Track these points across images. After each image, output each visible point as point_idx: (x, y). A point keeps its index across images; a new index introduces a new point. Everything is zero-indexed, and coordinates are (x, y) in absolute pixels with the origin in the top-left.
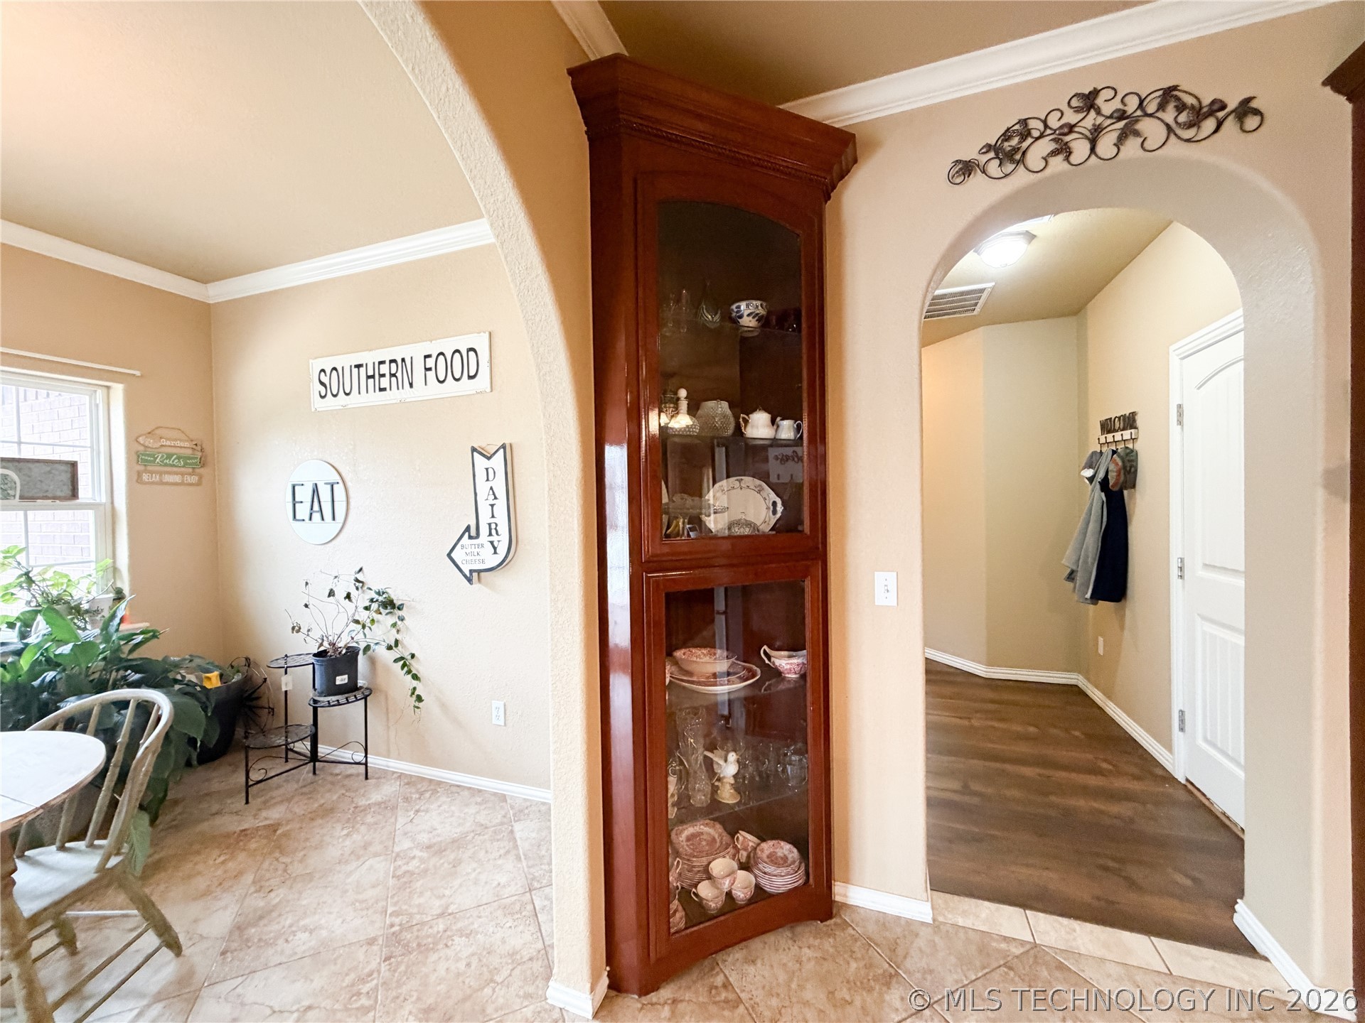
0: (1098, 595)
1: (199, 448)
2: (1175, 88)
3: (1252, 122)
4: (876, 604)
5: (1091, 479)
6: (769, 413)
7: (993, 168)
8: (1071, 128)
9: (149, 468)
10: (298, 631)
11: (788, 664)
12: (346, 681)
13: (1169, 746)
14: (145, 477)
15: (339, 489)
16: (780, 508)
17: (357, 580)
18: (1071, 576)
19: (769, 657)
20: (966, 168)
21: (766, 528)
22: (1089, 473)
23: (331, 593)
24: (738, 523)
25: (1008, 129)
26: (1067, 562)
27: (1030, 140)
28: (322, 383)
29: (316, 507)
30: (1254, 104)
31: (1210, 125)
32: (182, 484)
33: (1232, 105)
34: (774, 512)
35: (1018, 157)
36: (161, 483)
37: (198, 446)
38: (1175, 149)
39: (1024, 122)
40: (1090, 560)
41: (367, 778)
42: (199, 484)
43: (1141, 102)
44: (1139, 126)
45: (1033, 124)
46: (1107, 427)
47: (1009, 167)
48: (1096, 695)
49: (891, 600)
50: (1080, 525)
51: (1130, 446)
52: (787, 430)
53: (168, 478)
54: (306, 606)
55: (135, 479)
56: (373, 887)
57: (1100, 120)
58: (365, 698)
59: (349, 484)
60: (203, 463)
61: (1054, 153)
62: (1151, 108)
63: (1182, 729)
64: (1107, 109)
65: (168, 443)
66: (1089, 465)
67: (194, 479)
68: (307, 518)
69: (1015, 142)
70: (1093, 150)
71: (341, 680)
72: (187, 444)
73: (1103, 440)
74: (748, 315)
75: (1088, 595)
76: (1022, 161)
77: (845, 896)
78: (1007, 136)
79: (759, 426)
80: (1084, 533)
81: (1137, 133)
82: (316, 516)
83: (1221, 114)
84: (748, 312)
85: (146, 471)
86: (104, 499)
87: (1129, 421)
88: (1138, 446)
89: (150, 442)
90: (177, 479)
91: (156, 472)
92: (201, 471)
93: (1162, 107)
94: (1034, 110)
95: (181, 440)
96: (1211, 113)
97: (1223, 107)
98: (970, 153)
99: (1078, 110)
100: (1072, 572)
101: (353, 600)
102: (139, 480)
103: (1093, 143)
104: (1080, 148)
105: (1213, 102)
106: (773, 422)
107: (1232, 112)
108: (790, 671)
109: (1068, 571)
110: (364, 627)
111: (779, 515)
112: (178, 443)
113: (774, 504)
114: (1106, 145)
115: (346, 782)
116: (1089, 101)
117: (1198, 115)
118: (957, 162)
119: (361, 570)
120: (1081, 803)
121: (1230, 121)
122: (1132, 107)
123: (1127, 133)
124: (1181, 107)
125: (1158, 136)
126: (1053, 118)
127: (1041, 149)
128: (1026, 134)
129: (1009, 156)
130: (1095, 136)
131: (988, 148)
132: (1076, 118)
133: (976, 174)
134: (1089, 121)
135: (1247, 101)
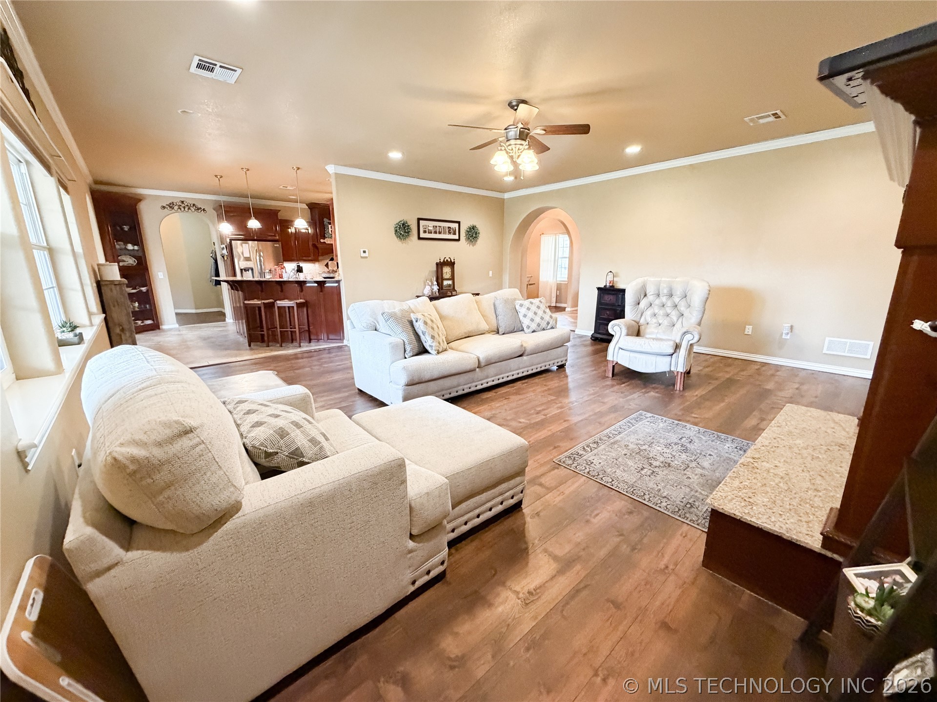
2: (195, 204)
3: (205, 212)
4: (160, 278)
7: (169, 208)
8: (180, 205)
11: (144, 289)
16: (136, 261)
18: (210, 282)
20: (164, 207)
21: (134, 265)
22: (211, 255)
24: (129, 264)
31: (200, 211)
33: (202, 209)
38: (195, 213)
45: (174, 203)
47: (171, 209)
49: (162, 277)
50: (210, 268)
52: (136, 248)
57: (185, 206)
61: (178, 209)
64: (186, 204)
66: (212, 253)
69: (172, 205)
76: (173, 208)
77: (162, 326)
78: (170, 204)
79: (130, 247)
80: (211, 272)
84: (126, 228)
93: (193, 206)
94: (175, 201)
98: (165, 205)
103: (184, 209)
104: (183, 209)
105: (200, 208)
106: (133, 246)
109: (210, 280)
111: (139, 263)
114: (186, 209)
116: (183, 202)
117: (198, 209)
118: (162, 206)
121: (202, 211)
122: (189, 205)
123: (189, 209)
124: (196, 207)
125: (194, 210)
126: (177, 203)
127: (176, 208)
128: (173, 205)
129: (170, 207)
130: (184, 208)
131: (167, 205)
132: (181, 204)
133: (166, 209)
134: (183, 205)
135: (204, 209)
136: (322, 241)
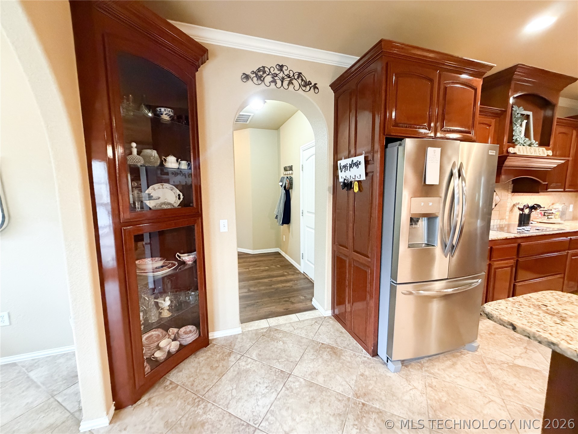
0: (283, 223)
2: (301, 73)
3: (316, 91)
4: (221, 231)
5: (282, 186)
6: (176, 157)
7: (255, 79)
8: (277, 75)
11: (188, 258)
13: (300, 265)
16: (182, 197)
18: (276, 217)
19: (180, 257)
20: (247, 77)
21: (176, 205)
22: (281, 184)
24: (164, 203)
25: (259, 68)
26: (275, 213)
27: (265, 75)
30: (317, 86)
31: (308, 87)
33: (313, 84)
34: (179, 198)
35: (262, 79)
38: (301, 91)
39: (264, 67)
40: (281, 212)
43: (294, 74)
44: (293, 81)
45: (266, 69)
46: (285, 169)
47: (260, 82)
48: (283, 254)
49: (226, 230)
50: (278, 201)
51: (291, 176)
52: (184, 165)
57: (284, 76)
61: (272, 82)
62: (296, 77)
63: (303, 259)
64: (286, 73)
66: (281, 181)
69: (261, 73)
70: (282, 85)
73: (284, 174)
74: (165, 114)
75: (281, 223)
76: (263, 81)
77: (213, 336)
78: (259, 70)
79: (171, 162)
80: (280, 203)
81: (292, 84)
83: (311, 86)
87: (291, 168)
88: (293, 176)
93: (298, 78)
94: (267, 64)
96: (309, 85)
97: (311, 84)
98: (248, 73)
99: (278, 70)
100: (277, 216)
103: (282, 82)
104: (279, 83)
105: (309, 81)
106: (177, 161)
107: (313, 86)
108: (189, 261)
109: (276, 215)
111: (181, 199)
113: (179, 195)
114: (286, 83)
116: (281, 67)
118: (244, 74)
120: (280, 285)
121: (312, 88)
122: (291, 75)
123: (290, 83)
124: (302, 80)
125: (297, 86)
126: (272, 70)
127: (268, 79)
128: (264, 72)
129: (260, 78)
130: (282, 80)
131: (253, 72)
132: (278, 72)
133: (250, 80)
134: (281, 75)
135: (316, 84)
136: (511, 150)
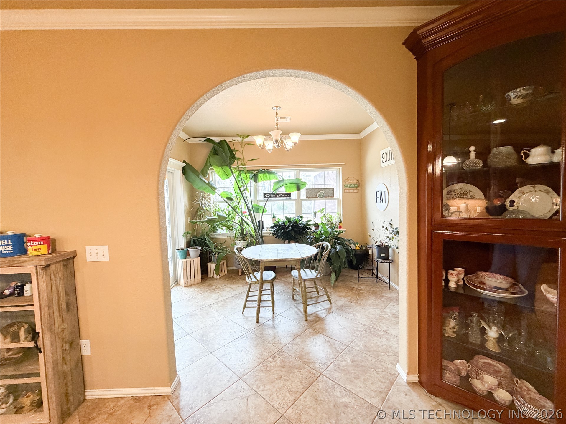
1: (358, 182)
9: (347, 188)
10: (370, 237)
12: (384, 256)
14: (346, 191)
15: (387, 193)
17: (390, 224)
23: (383, 227)
28: (383, 158)
29: (381, 199)
32: (354, 192)
34: (556, 206)
36: (349, 192)
37: (358, 181)
41: (389, 289)
42: (358, 192)
53: (351, 191)
54: (373, 230)
55: (344, 192)
56: (373, 315)
58: (390, 263)
59: (389, 191)
60: (359, 186)
65: (351, 181)
67: (356, 191)
68: (379, 202)
71: (383, 255)
72: (355, 181)
79: (538, 156)
82: (381, 201)
85: (346, 189)
86: (338, 197)
89: (347, 182)
90: (353, 191)
91: (348, 189)
92: (358, 188)
95: (354, 180)
101: (388, 230)
102: (345, 192)
106: (552, 152)
110: (390, 239)
111: (558, 207)
112: (353, 181)
115: (384, 288)
119: (391, 220)
